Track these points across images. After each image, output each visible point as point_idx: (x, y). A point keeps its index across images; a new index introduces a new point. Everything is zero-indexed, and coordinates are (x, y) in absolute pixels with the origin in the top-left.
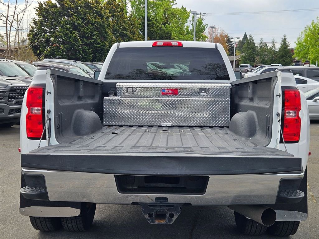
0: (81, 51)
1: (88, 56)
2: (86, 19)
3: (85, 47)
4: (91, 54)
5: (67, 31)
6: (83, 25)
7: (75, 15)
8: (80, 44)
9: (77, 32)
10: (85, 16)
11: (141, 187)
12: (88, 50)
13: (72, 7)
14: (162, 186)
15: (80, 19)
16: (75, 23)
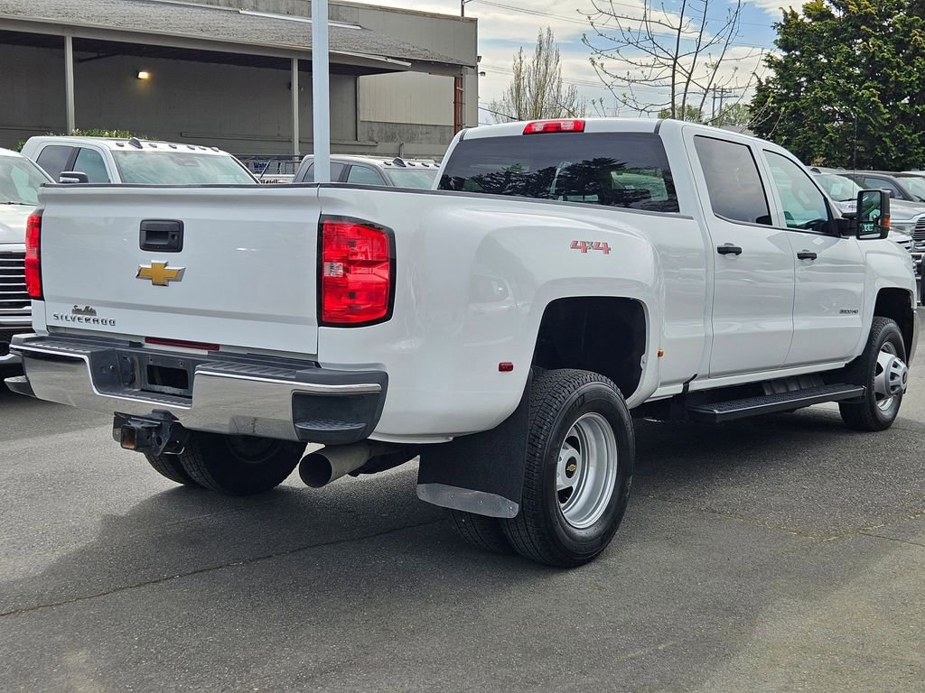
0: (887, 140)
1: (910, 154)
2: (910, 41)
3: (901, 128)
4: (919, 146)
5: (848, 83)
6: (898, 62)
7: (876, 37)
8: (885, 120)
9: (879, 83)
10: (906, 34)
11: (145, 391)
12: (909, 134)
13: (872, 14)
14: (169, 392)
15: (894, 43)
16: (873, 57)
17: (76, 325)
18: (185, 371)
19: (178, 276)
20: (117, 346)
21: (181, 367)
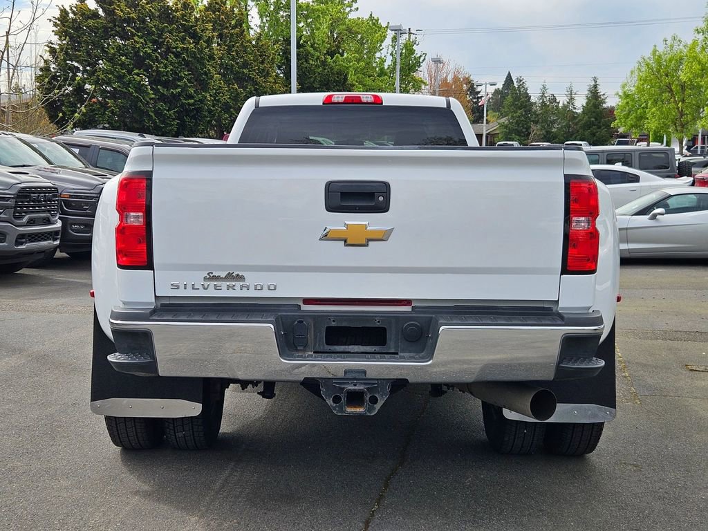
0: (152, 114)
1: (168, 125)
2: (162, 42)
3: (162, 106)
4: (174, 119)
5: (123, 70)
6: (157, 57)
7: (138, 36)
8: (150, 99)
9: (144, 71)
10: (160, 36)
11: (319, 353)
12: (168, 111)
13: (133, 18)
14: (356, 350)
15: (151, 43)
16: (138, 52)
17: (211, 292)
18: (385, 329)
19: (383, 237)
20: (279, 311)
21: (378, 325)
